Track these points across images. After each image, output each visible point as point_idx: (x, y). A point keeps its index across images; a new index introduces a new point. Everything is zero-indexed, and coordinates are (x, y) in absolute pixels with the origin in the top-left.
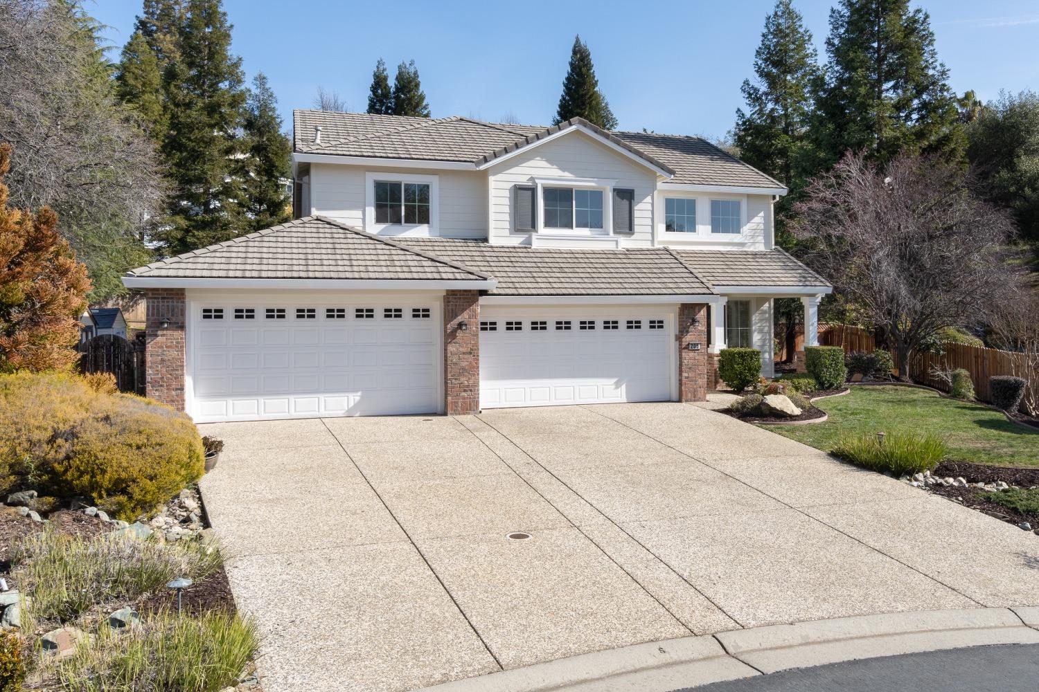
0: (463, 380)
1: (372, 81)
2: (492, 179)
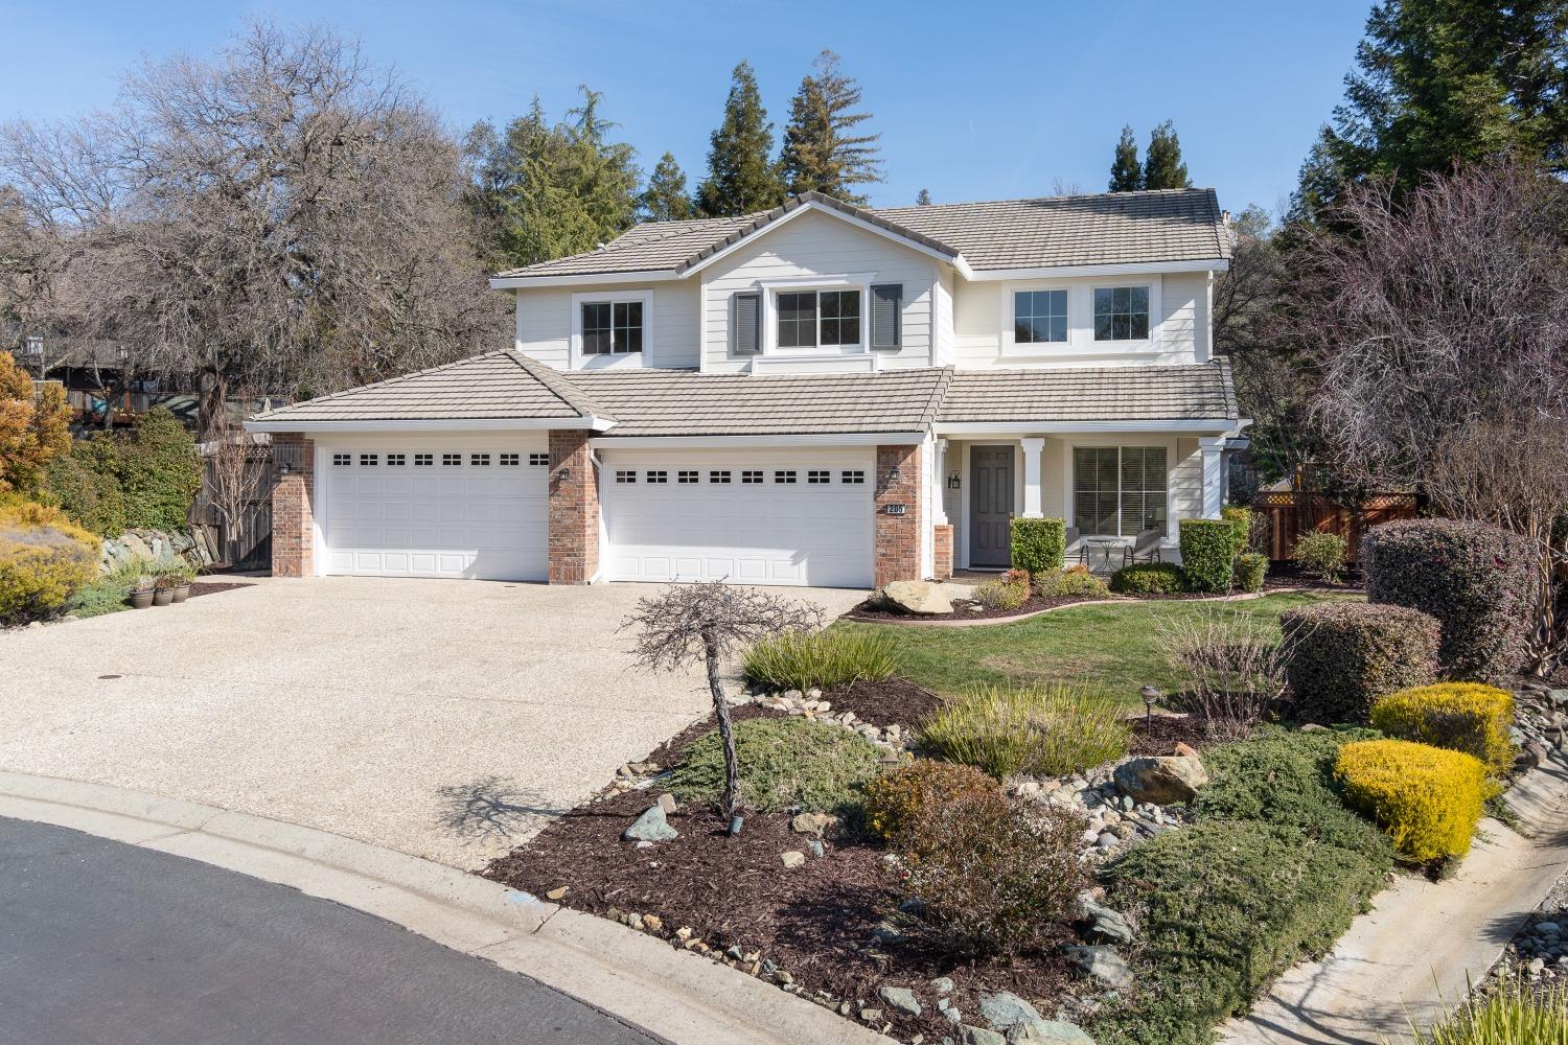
0: (567, 542)
1: (1113, 160)
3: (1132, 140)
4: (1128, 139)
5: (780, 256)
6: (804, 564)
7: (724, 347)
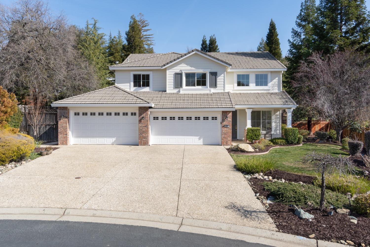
0: (144, 135)
1: (201, 43)
2: (167, 71)
3: (206, 38)
4: (205, 38)
5: (186, 64)
6: (202, 139)
7: (172, 86)
